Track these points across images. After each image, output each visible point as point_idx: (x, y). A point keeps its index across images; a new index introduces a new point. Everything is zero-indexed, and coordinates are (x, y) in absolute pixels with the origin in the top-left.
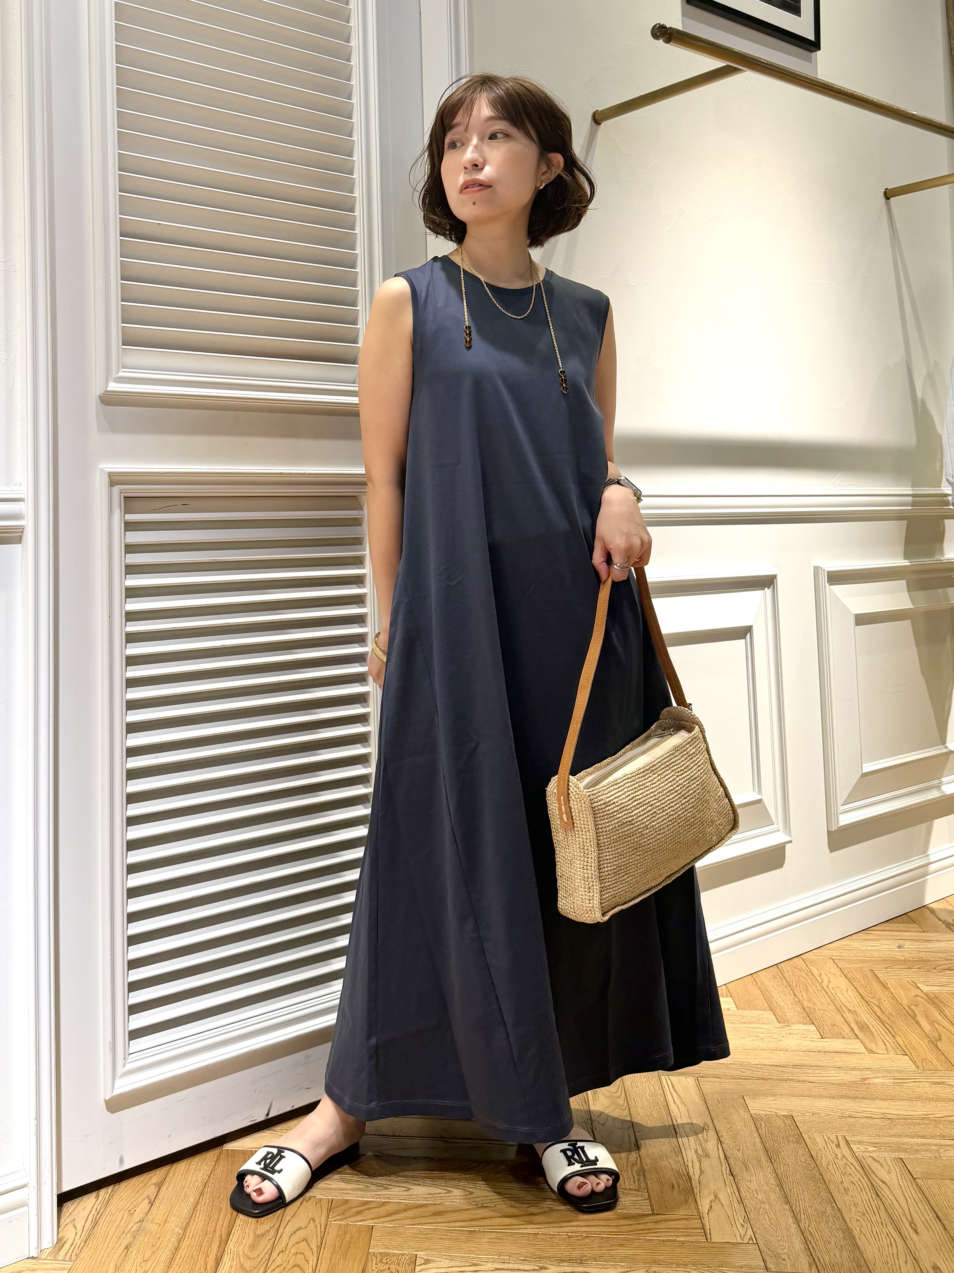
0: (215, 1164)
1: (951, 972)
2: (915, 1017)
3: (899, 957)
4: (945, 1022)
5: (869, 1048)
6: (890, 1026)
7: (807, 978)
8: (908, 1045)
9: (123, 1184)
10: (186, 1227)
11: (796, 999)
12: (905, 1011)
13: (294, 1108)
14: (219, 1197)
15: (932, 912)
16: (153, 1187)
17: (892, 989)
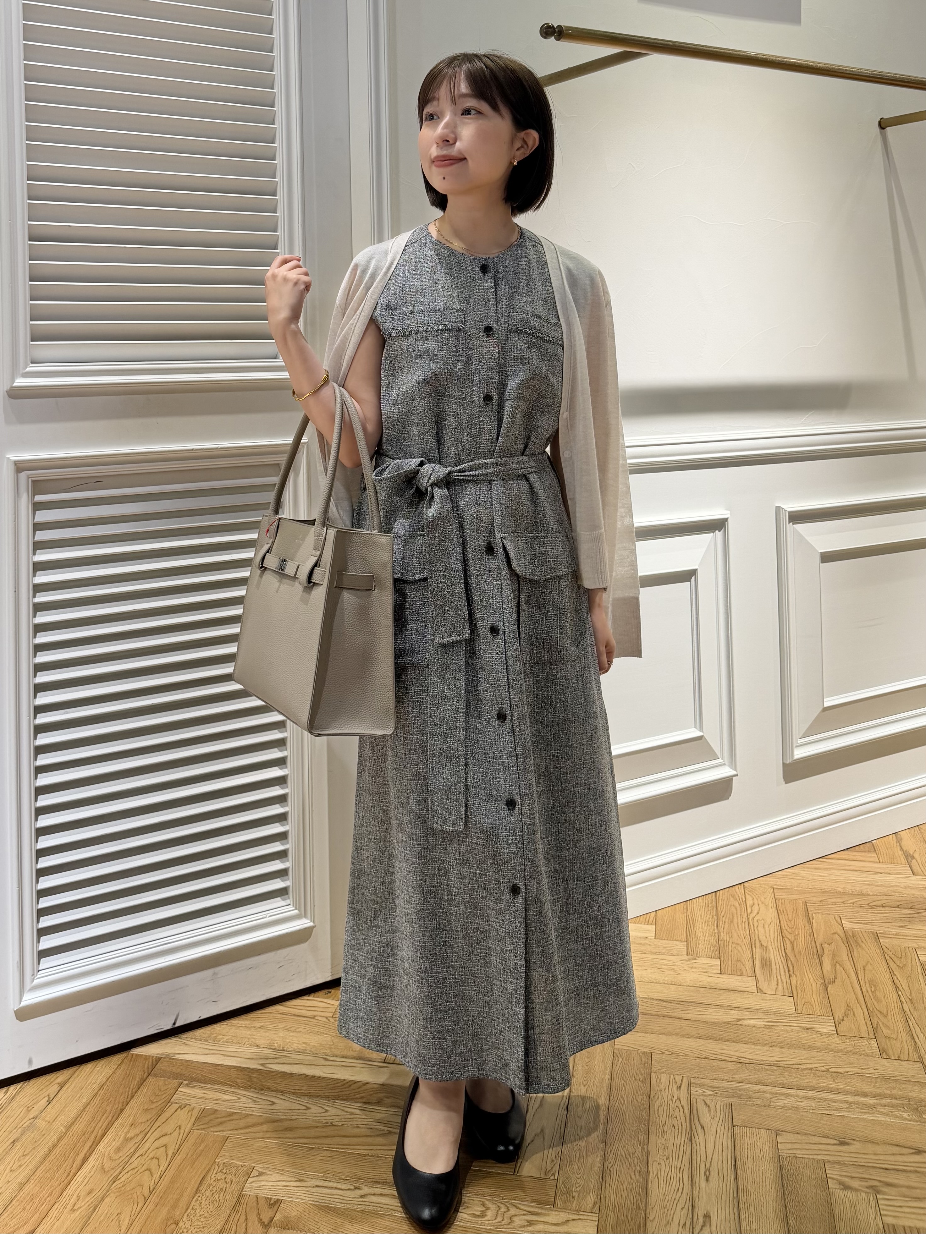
0: (117, 1067)
1: (883, 909)
2: (822, 956)
3: (839, 889)
4: (848, 963)
5: (760, 987)
6: (792, 964)
7: (738, 908)
8: (799, 986)
9: (32, 1081)
10: (70, 1126)
11: (716, 931)
12: (815, 949)
13: (201, 1018)
14: (109, 1099)
15: (899, 841)
16: (56, 1086)
17: (814, 924)
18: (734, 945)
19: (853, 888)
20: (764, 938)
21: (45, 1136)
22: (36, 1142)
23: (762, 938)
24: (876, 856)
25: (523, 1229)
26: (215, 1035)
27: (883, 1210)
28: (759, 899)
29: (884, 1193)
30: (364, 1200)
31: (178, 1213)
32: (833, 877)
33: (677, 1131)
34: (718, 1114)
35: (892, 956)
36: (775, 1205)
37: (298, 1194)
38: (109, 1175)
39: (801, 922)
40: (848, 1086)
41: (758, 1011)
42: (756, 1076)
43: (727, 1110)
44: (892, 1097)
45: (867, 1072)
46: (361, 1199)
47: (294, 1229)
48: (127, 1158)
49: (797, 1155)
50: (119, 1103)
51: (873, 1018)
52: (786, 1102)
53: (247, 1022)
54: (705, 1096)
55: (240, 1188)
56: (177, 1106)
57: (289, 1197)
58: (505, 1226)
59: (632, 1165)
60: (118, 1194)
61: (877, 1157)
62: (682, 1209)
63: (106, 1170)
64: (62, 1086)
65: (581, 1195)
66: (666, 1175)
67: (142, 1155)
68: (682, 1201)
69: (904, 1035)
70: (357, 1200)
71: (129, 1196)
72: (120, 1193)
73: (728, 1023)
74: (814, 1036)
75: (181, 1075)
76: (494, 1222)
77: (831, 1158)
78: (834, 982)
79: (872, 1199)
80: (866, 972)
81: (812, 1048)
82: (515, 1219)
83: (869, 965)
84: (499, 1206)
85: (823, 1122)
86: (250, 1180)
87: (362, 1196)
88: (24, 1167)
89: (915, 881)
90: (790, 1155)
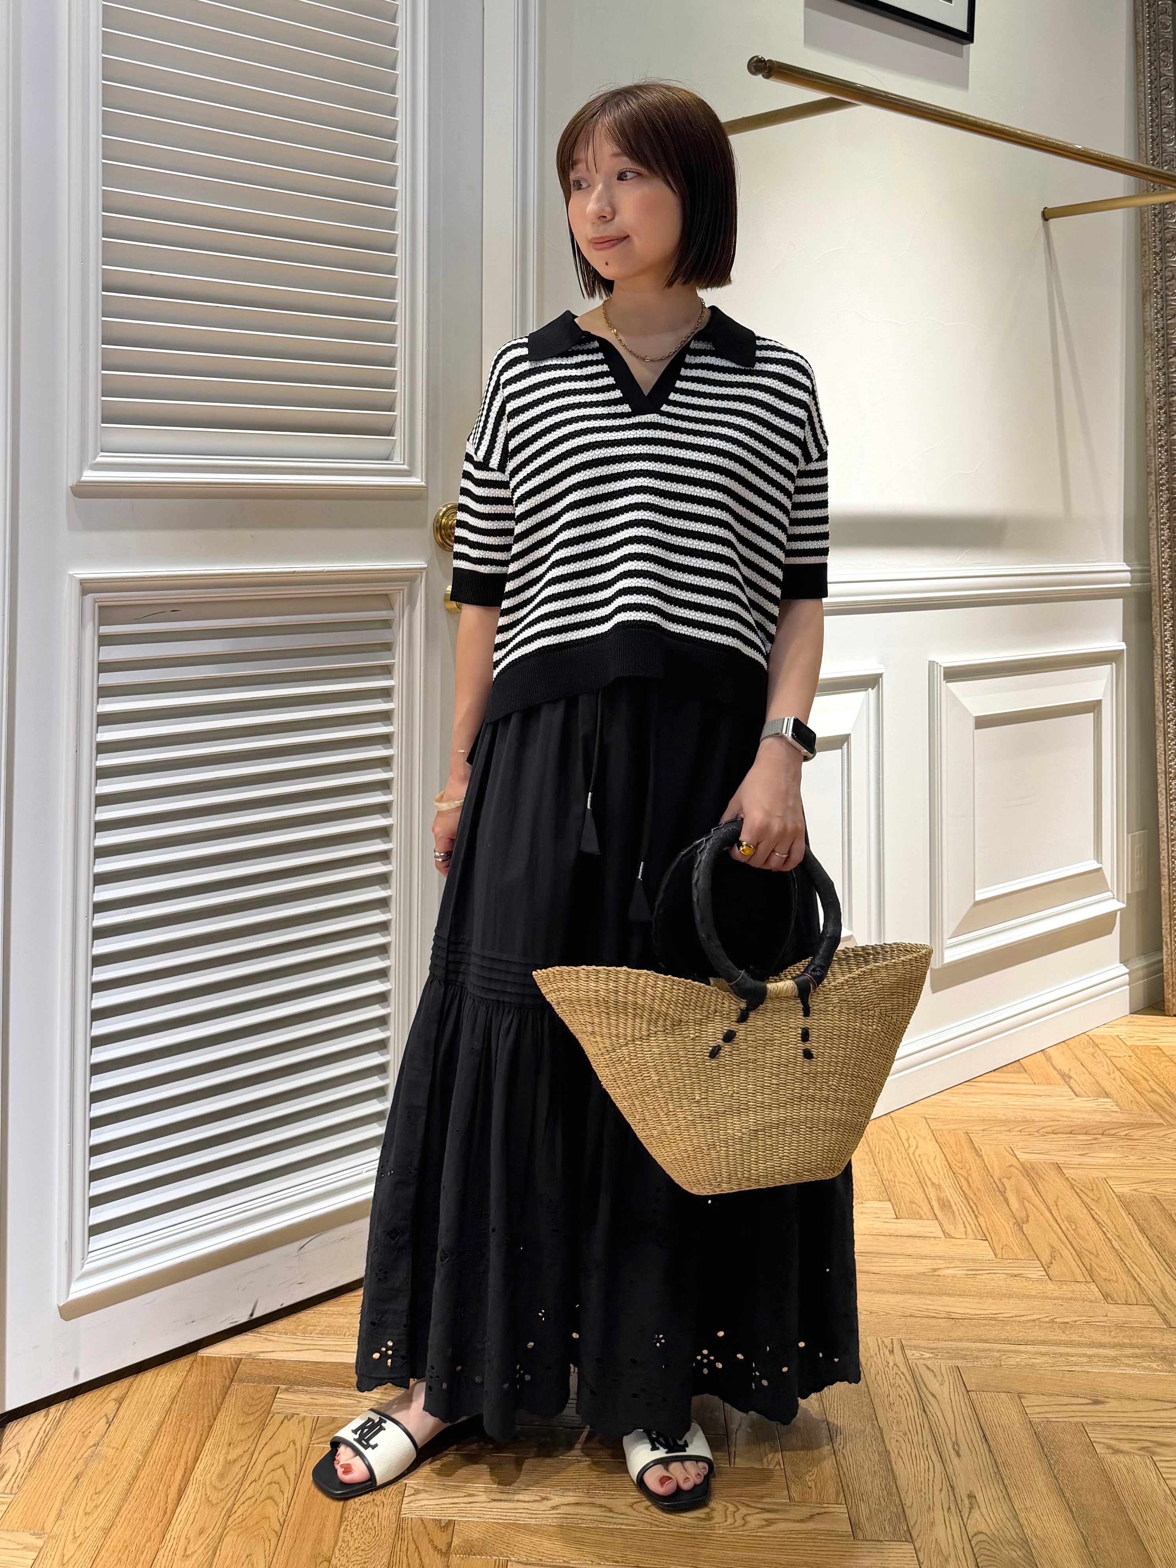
0: (187, 1374)
1: (1055, 1136)
2: (1005, 1193)
3: (1000, 1116)
4: (1037, 1199)
5: (947, 1231)
6: (975, 1204)
7: (892, 1142)
8: (990, 1228)
9: (79, 1400)
10: (147, 1452)
11: (876, 1170)
12: (994, 1185)
13: (283, 1306)
14: (188, 1415)
15: (1049, 1059)
16: (113, 1403)
17: (985, 1157)
18: (902, 1185)
19: (1015, 1114)
20: (933, 1175)
21: (118, 1466)
22: (107, 1475)
23: (931, 1175)
24: (1028, 1076)
25: (763, 1530)
26: (303, 1326)
27: (1164, 1473)
28: (913, 1131)
29: (1159, 1454)
30: (558, 1512)
31: (325, 1548)
32: (988, 1103)
33: (905, 1403)
34: (946, 1378)
35: (1083, 1189)
36: (1044, 1478)
37: (472, 1512)
38: (220, 1509)
39: (969, 1155)
40: (1080, 1336)
41: (952, 1259)
42: (975, 1333)
43: (955, 1374)
44: (1131, 1346)
45: (1097, 1320)
46: (555, 1512)
47: (481, 1554)
48: (237, 1486)
49: (1051, 1420)
50: (203, 1418)
51: (1084, 1259)
52: (1019, 1360)
53: (340, 1308)
54: (924, 1359)
55: (397, 1511)
56: (282, 1417)
57: (463, 1517)
58: (740, 1529)
59: (867, 1446)
60: (239, 1531)
61: (1139, 1415)
62: (941, 1490)
63: (214, 1502)
64: (120, 1402)
65: (819, 1484)
66: (909, 1452)
67: (255, 1480)
68: (938, 1483)
69: (1124, 1276)
70: (549, 1512)
71: (256, 1533)
72: (242, 1530)
73: (923, 1274)
74: (1027, 1284)
75: (274, 1378)
76: (725, 1524)
77: (1090, 1420)
78: (1027, 1221)
79: (1148, 1462)
80: (1060, 1208)
81: (1028, 1297)
82: (748, 1518)
83: (1060, 1200)
84: (725, 1506)
85: (1067, 1380)
86: (406, 1500)
87: (553, 1508)
88: (101, 1507)
89: (1081, 1103)
90: (1043, 1419)
